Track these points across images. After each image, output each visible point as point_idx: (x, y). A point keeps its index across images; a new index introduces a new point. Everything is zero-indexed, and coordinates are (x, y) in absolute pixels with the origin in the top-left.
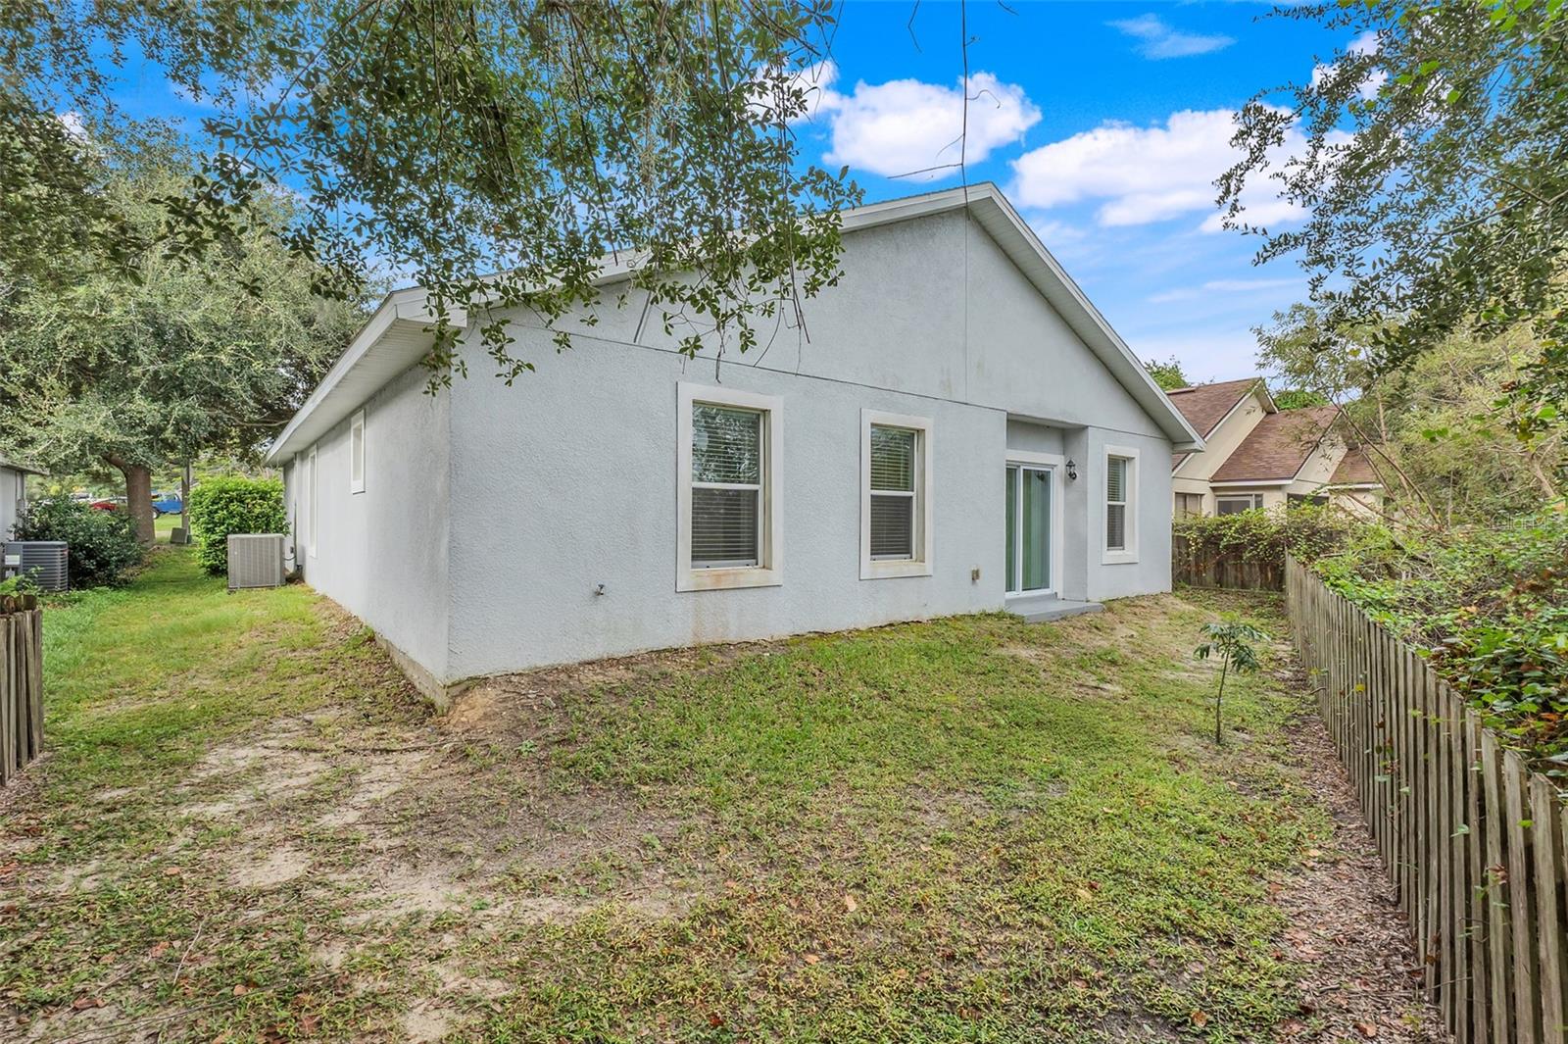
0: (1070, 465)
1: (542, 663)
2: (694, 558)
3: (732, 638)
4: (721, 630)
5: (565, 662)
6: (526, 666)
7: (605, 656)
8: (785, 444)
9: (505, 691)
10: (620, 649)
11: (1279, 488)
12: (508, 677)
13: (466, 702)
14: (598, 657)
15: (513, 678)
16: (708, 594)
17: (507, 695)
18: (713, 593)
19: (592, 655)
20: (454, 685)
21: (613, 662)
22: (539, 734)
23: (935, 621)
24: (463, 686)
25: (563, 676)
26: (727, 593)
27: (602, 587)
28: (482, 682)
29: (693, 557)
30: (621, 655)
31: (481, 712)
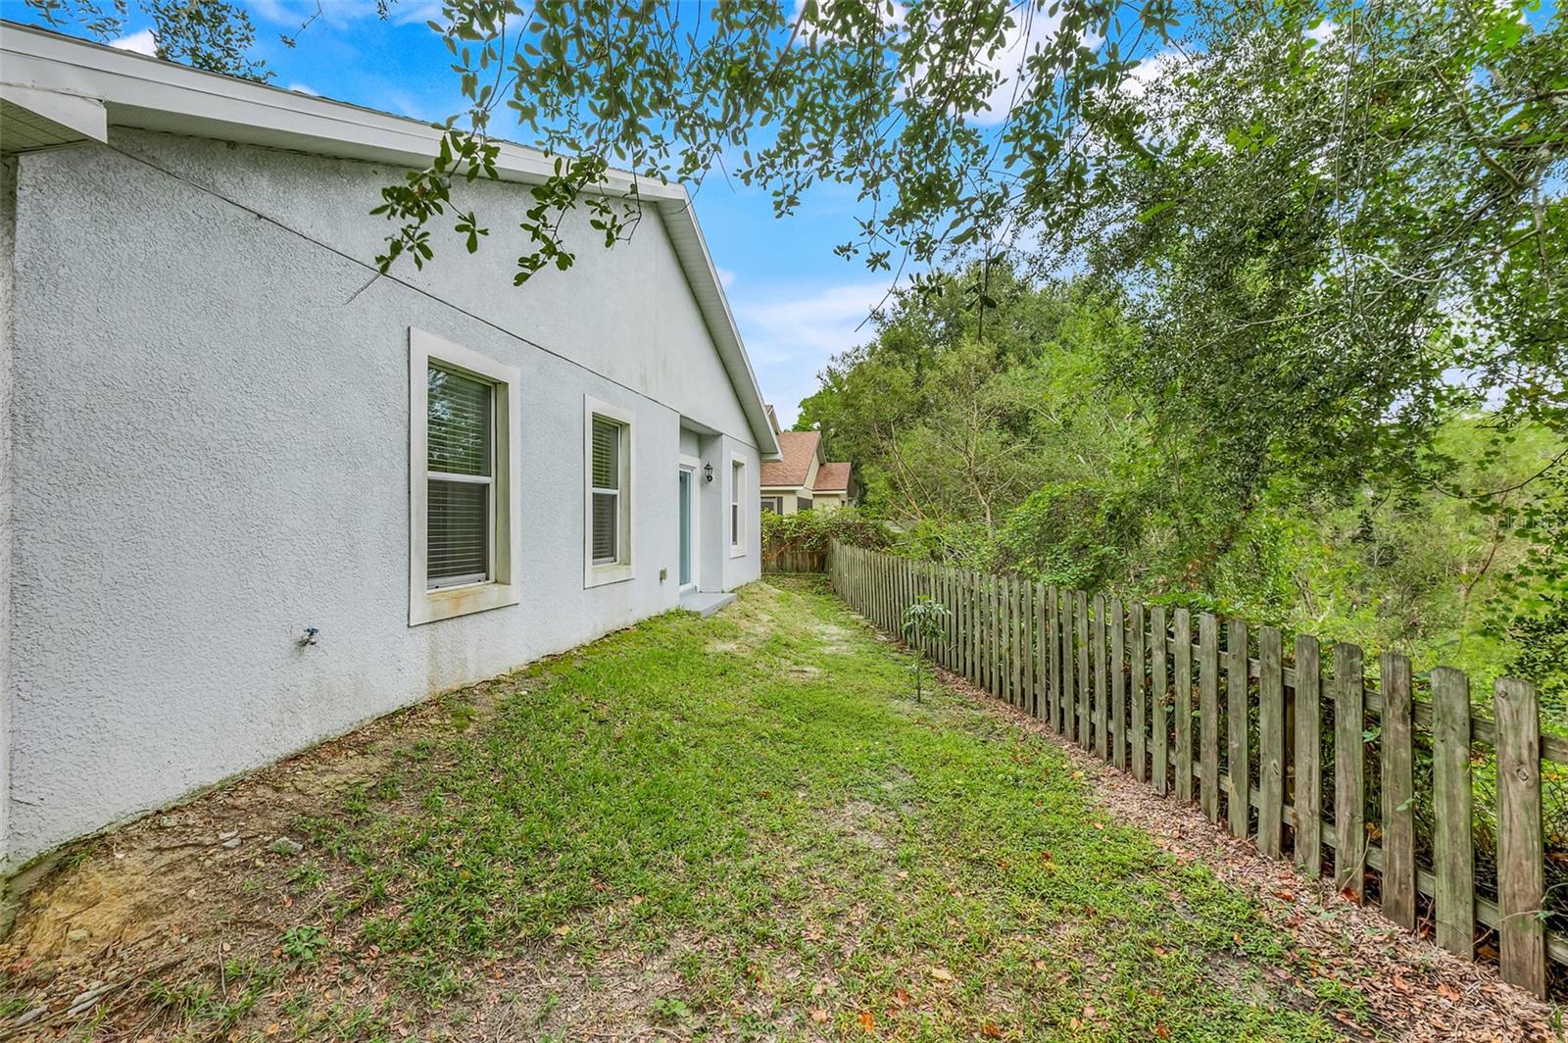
0: (708, 468)
1: (213, 779)
2: (431, 575)
3: (471, 679)
4: (459, 671)
5: (254, 766)
6: (183, 789)
7: (316, 740)
8: (522, 428)
9: (160, 850)
10: (337, 725)
11: (794, 492)
12: (154, 821)
13: (67, 898)
14: (305, 745)
15: (165, 821)
16: (444, 624)
17: (167, 857)
18: (450, 622)
19: (296, 742)
20: (25, 869)
21: (337, 746)
22: (308, 908)
23: (639, 625)
24: (46, 868)
25: (264, 793)
26: (464, 619)
27: (312, 632)
28: (98, 845)
29: (429, 573)
30: (340, 733)
31: (123, 906)
